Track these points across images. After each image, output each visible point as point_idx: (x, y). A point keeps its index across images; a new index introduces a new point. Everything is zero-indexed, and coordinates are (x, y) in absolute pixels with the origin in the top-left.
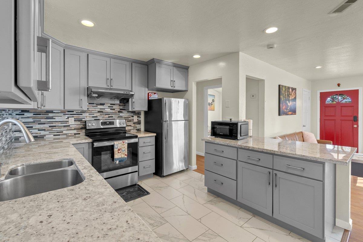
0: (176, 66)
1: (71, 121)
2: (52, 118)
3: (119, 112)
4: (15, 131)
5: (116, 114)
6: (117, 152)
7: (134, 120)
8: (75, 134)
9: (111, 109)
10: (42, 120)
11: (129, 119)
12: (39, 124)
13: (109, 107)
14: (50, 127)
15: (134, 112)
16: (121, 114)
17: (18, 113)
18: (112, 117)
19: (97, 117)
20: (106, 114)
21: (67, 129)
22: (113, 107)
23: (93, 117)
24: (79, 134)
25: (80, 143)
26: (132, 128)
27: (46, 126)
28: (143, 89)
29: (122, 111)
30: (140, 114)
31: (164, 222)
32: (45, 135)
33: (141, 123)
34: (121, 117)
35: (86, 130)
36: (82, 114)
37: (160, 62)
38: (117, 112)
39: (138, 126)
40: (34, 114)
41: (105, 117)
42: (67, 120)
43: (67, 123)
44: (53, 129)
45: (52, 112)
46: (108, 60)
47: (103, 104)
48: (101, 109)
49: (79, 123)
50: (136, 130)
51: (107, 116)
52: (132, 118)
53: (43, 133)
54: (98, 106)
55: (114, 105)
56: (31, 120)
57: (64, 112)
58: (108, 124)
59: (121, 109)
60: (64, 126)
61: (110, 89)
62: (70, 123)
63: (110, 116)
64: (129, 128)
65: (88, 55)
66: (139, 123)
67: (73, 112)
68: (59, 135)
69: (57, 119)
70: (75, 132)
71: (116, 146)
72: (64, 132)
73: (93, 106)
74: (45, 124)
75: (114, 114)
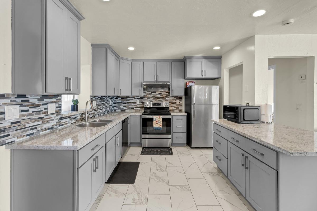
0: (206, 58)
1: (138, 102)
2: (129, 100)
3: (166, 97)
4: (114, 107)
5: (163, 99)
6: (155, 123)
7: (177, 103)
8: (140, 110)
9: (160, 95)
10: (125, 102)
11: (173, 102)
12: (123, 103)
13: (159, 94)
14: (128, 105)
15: (176, 97)
16: (167, 99)
17: (115, 98)
18: (161, 100)
19: (152, 100)
20: (157, 99)
21: (135, 107)
22: (161, 94)
23: (149, 100)
24: (142, 110)
25: (136, 115)
26: (175, 109)
27: (126, 104)
28: (181, 80)
29: (168, 96)
30: (182, 98)
31: (165, 171)
32: (126, 110)
33: (182, 105)
34: (167, 100)
35: (145, 108)
36: (143, 99)
37: (191, 58)
38: (165, 97)
39: (180, 108)
40: (121, 98)
41: (157, 100)
42: (136, 102)
43: (135, 104)
44: (130, 107)
45: (129, 97)
46: (155, 63)
47: (155, 92)
48: (154, 95)
49: (141, 104)
50: (178, 110)
51: (158, 100)
52: (175, 102)
53: (125, 108)
54: (152, 93)
55: (162, 92)
56: (120, 101)
57: (134, 97)
58: (157, 105)
59: (167, 95)
60: (134, 105)
61: (157, 82)
62: (137, 104)
63: (159, 99)
64: (173, 108)
65: (144, 63)
66: (181, 105)
67: (139, 97)
68: (132, 110)
69: (131, 101)
70: (140, 109)
71: (154, 119)
72: (135, 109)
73: (149, 94)
74: (126, 103)
75: (162, 99)
